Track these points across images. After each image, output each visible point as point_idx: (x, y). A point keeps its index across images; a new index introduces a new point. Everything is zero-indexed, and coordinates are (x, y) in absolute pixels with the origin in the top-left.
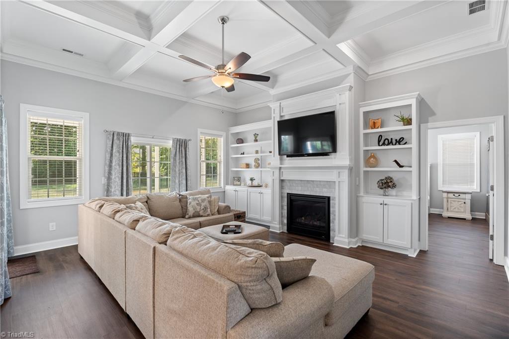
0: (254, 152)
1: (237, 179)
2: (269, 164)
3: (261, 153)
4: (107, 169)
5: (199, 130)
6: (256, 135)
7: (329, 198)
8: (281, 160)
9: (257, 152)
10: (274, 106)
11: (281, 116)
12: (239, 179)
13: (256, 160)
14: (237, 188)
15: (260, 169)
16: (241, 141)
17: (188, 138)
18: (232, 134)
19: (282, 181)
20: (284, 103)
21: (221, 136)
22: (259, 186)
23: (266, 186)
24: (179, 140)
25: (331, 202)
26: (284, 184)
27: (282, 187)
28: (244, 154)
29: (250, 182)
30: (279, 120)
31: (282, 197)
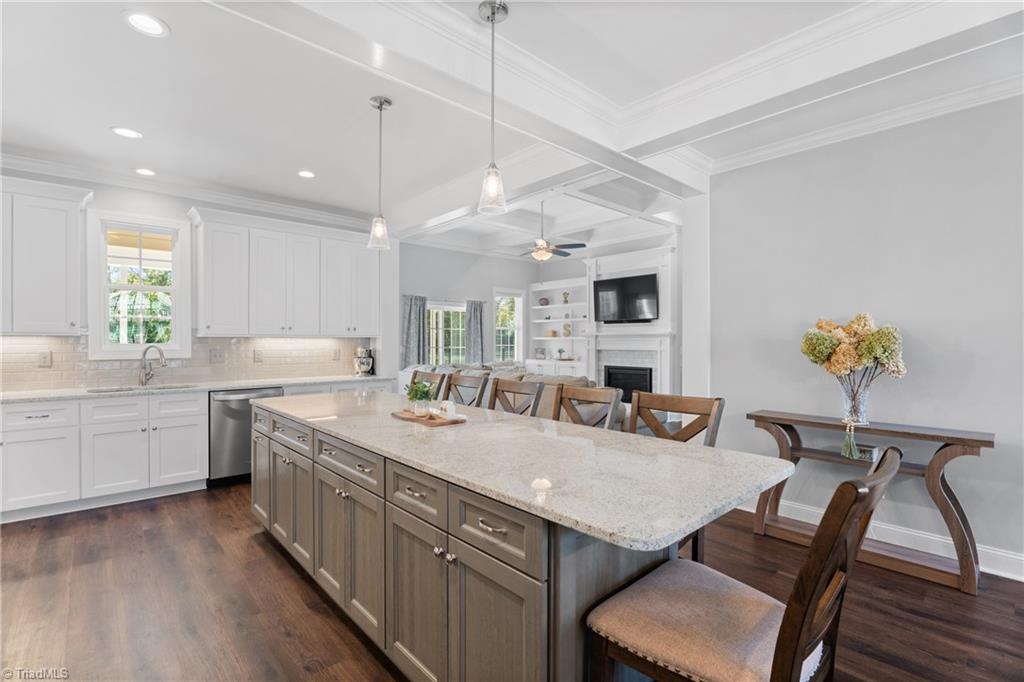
0: (564, 316)
1: (541, 352)
2: (584, 331)
3: (573, 317)
4: (405, 336)
5: (495, 289)
6: (566, 295)
7: (651, 370)
8: (598, 327)
9: (567, 316)
10: (590, 262)
11: (598, 275)
12: (543, 352)
13: (566, 327)
14: (542, 362)
15: (570, 338)
16: (545, 302)
17: (483, 300)
18: (534, 293)
19: (599, 352)
20: (602, 260)
21: (519, 295)
22: (570, 360)
23: (579, 359)
24: (473, 303)
25: (653, 373)
26: (602, 355)
27: (598, 359)
28: (549, 318)
29: (558, 354)
30: (595, 280)
31: (598, 371)
